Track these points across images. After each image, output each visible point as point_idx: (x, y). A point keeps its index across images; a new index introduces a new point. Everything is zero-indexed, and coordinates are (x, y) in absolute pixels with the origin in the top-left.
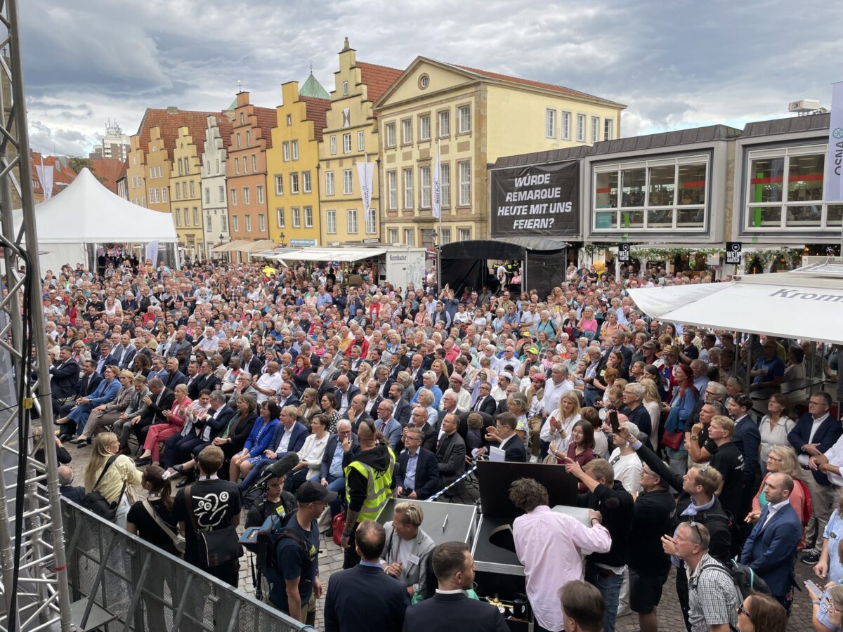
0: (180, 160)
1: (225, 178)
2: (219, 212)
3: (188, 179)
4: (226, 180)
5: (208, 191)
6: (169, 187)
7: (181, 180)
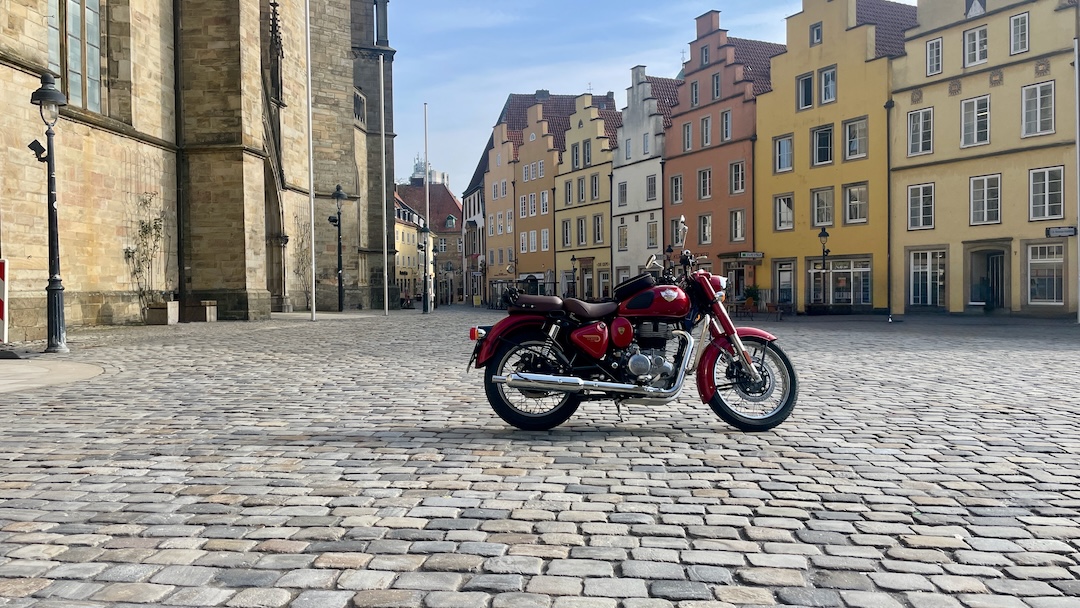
0: (575, 147)
1: (660, 160)
2: (645, 218)
3: (587, 174)
4: (663, 164)
5: (623, 187)
6: (554, 190)
7: (574, 177)
